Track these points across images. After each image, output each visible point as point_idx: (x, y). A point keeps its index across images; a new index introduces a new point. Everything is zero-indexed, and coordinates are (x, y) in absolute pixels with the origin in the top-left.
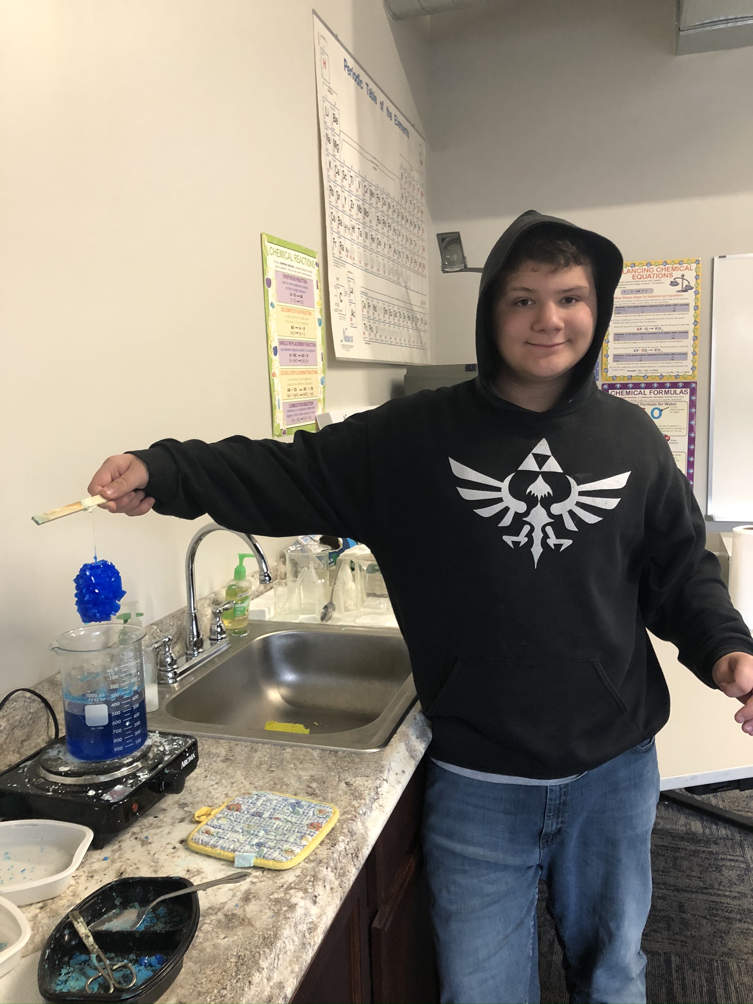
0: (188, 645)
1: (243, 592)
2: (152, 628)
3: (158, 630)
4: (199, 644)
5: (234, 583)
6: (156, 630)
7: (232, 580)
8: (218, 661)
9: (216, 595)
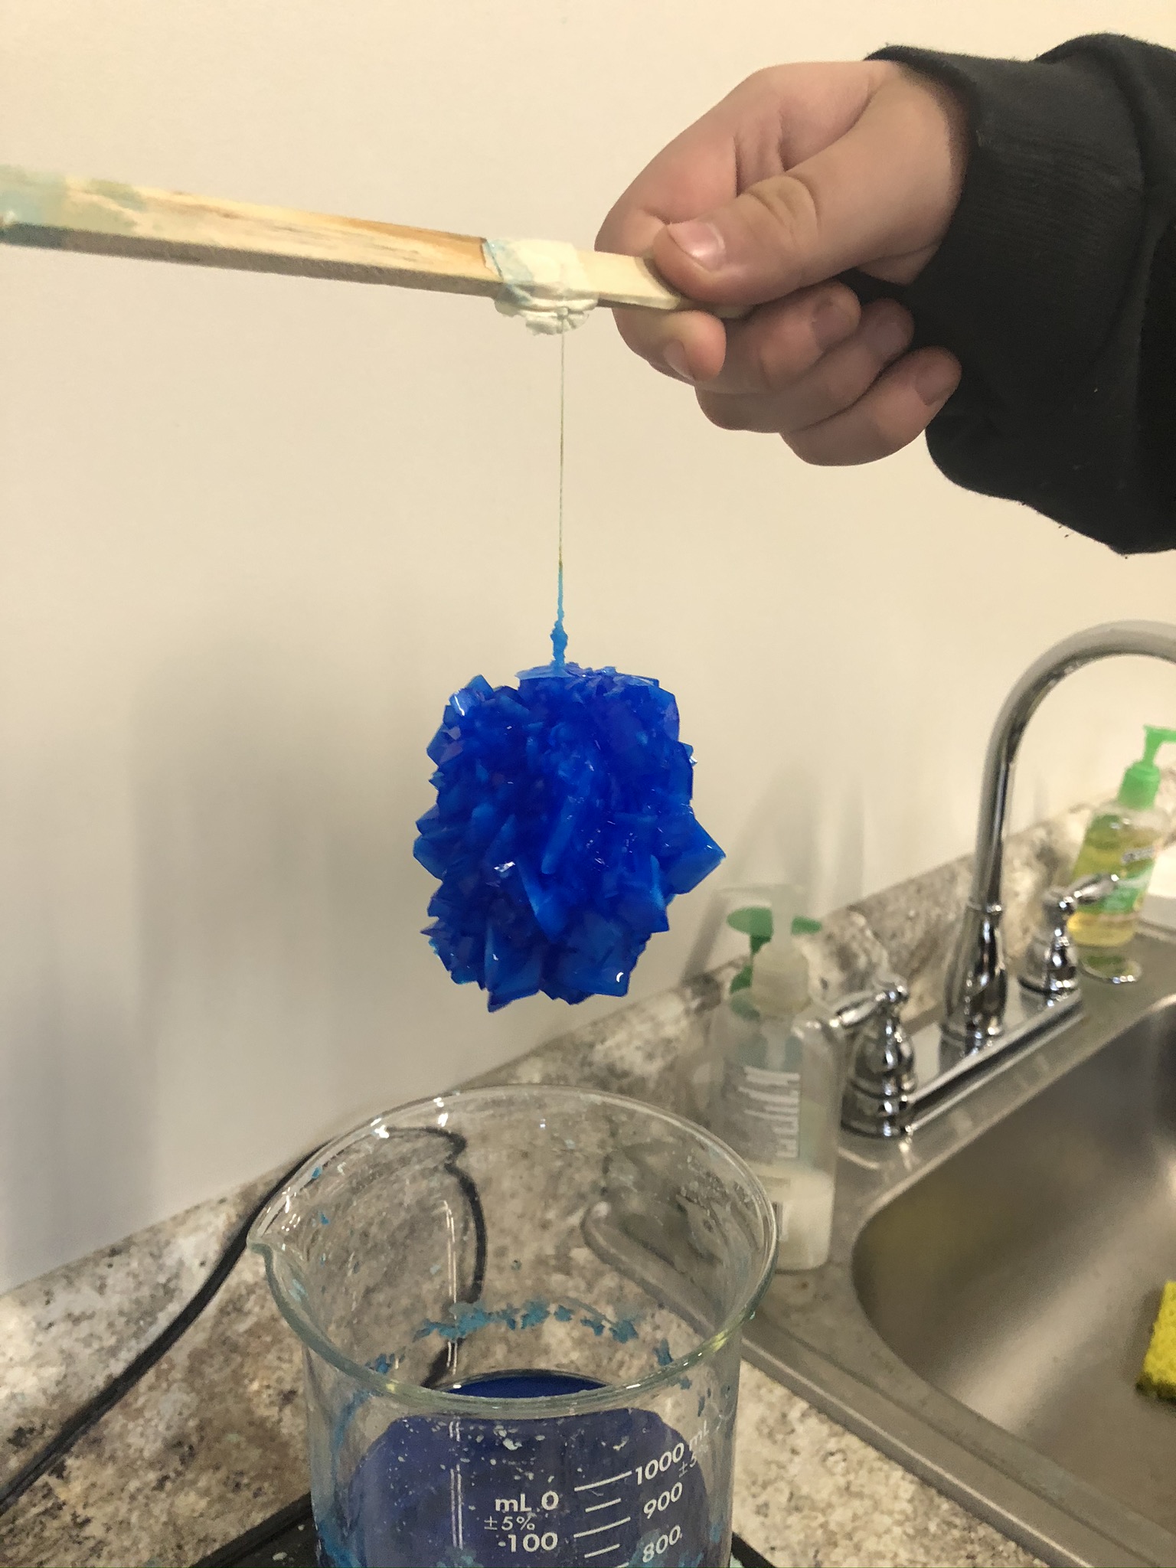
0: (955, 1001)
1: (1138, 845)
2: (852, 924)
3: (869, 933)
4: (990, 1003)
5: (1117, 811)
6: (862, 930)
7: (1114, 803)
8: (1045, 1068)
9: (1050, 833)
